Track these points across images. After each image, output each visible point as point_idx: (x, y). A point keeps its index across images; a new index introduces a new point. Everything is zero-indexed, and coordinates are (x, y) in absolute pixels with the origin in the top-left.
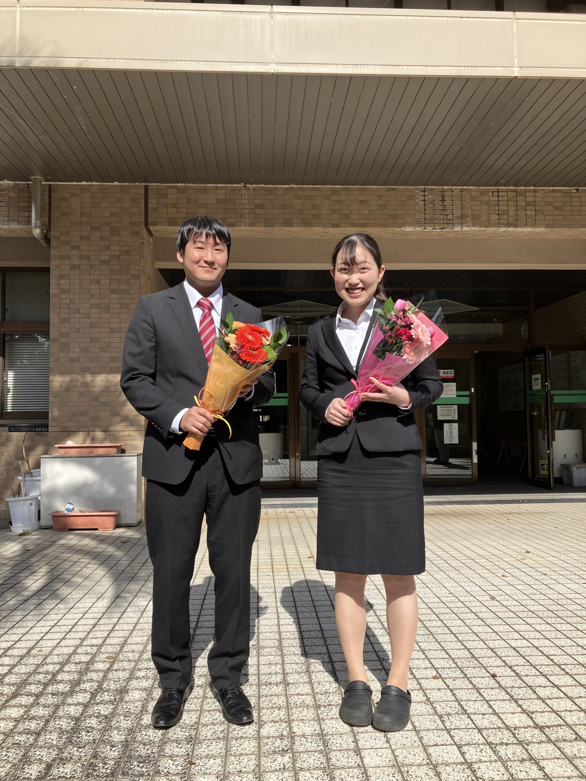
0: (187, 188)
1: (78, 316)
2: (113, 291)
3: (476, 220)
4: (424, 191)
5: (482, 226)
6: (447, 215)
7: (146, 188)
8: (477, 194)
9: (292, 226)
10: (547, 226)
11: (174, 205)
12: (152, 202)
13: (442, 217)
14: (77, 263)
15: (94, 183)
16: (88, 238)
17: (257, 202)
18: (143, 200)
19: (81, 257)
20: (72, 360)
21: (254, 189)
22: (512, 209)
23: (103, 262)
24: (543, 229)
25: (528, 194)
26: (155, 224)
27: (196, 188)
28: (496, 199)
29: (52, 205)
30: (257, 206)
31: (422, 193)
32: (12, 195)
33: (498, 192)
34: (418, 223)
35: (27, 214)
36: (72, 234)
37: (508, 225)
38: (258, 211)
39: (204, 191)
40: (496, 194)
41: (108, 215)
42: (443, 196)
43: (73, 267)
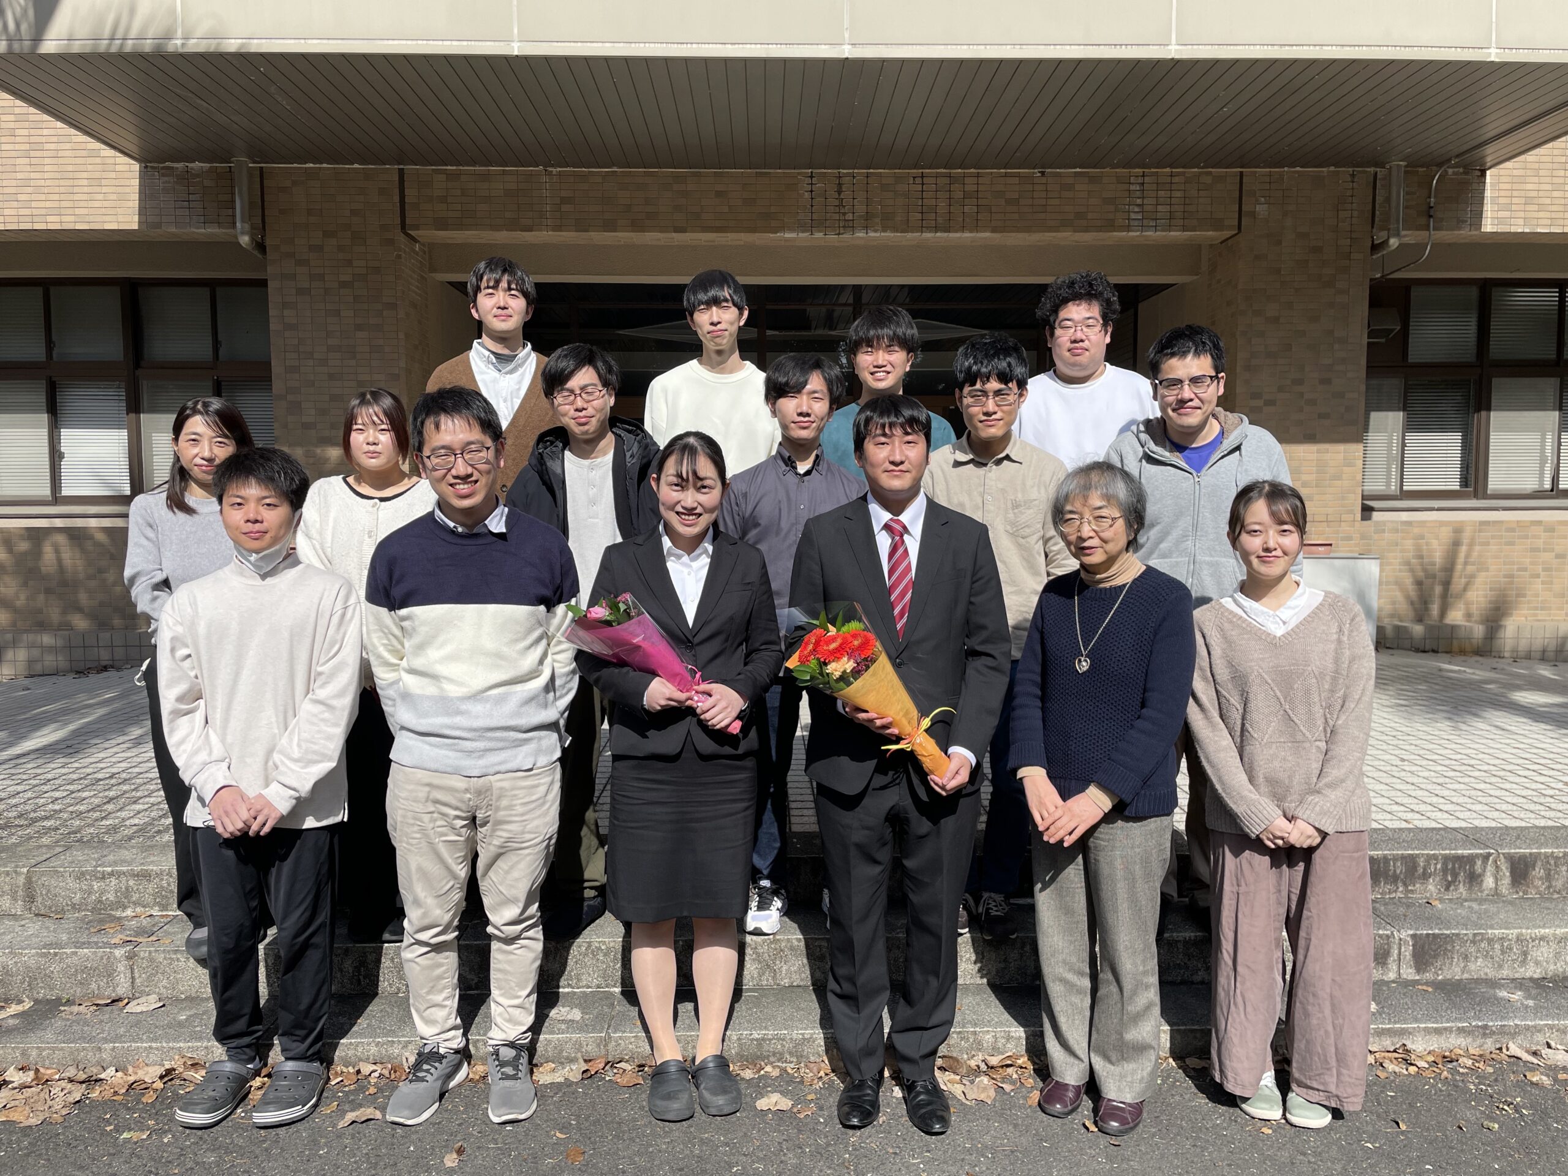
0: (460, 173)
1: (311, 362)
2: (359, 327)
3: (888, 223)
4: (812, 177)
5: (897, 231)
6: (844, 214)
7: (401, 171)
8: (891, 180)
9: (615, 231)
10: (993, 231)
11: (443, 199)
12: (411, 193)
13: (837, 216)
14: (306, 285)
15: (325, 165)
16: (320, 248)
17: (564, 194)
18: (397, 191)
19: (312, 277)
20: (306, 426)
21: (560, 174)
22: (942, 204)
23: (344, 285)
24: (987, 235)
25: (967, 181)
26: (417, 227)
27: (475, 174)
28: (919, 188)
29: (266, 198)
30: (564, 200)
31: (808, 180)
32: (207, 183)
33: (922, 177)
34: (802, 227)
35: (230, 212)
36: (297, 241)
37: (936, 229)
38: (565, 208)
39: (486, 177)
40: (919, 180)
41: (348, 213)
42: (840, 185)
43: (301, 292)
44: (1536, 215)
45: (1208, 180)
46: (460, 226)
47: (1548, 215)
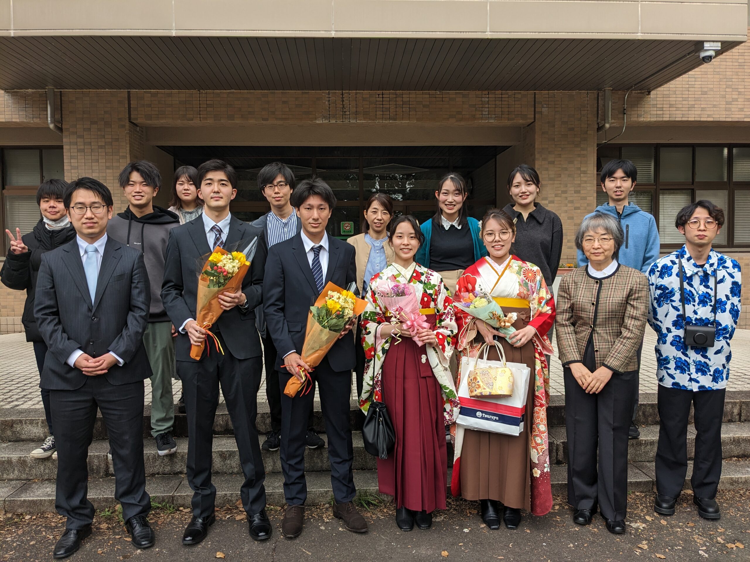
0: (158, 93)
3: (366, 115)
4: (329, 94)
5: (371, 120)
6: (345, 112)
8: (368, 96)
10: (418, 119)
11: (150, 106)
12: (133, 103)
13: (341, 113)
14: (82, 147)
15: (92, 90)
16: (89, 129)
17: (209, 103)
19: (85, 144)
21: (207, 93)
22: (393, 107)
23: (100, 147)
24: (414, 121)
25: (404, 96)
26: (137, 119)
27: (165, 93)
28: (381, 99)
29: (63, 105)
30: (209, 106)
31: (327, 96)
32: (35, 99)
33: (383, 94)
34: (325, 117)
35: (45, 113)
36: (78, 126)
37: (390, 119)
38: (208, 109)
39: (170, 95)
40: (381, 96)
41: (103, 113)
42: (343, 98)
43: (79, 151)
44: (674, 112)
45: (519, 96)
46: (157, 118)
47: (681, 112)
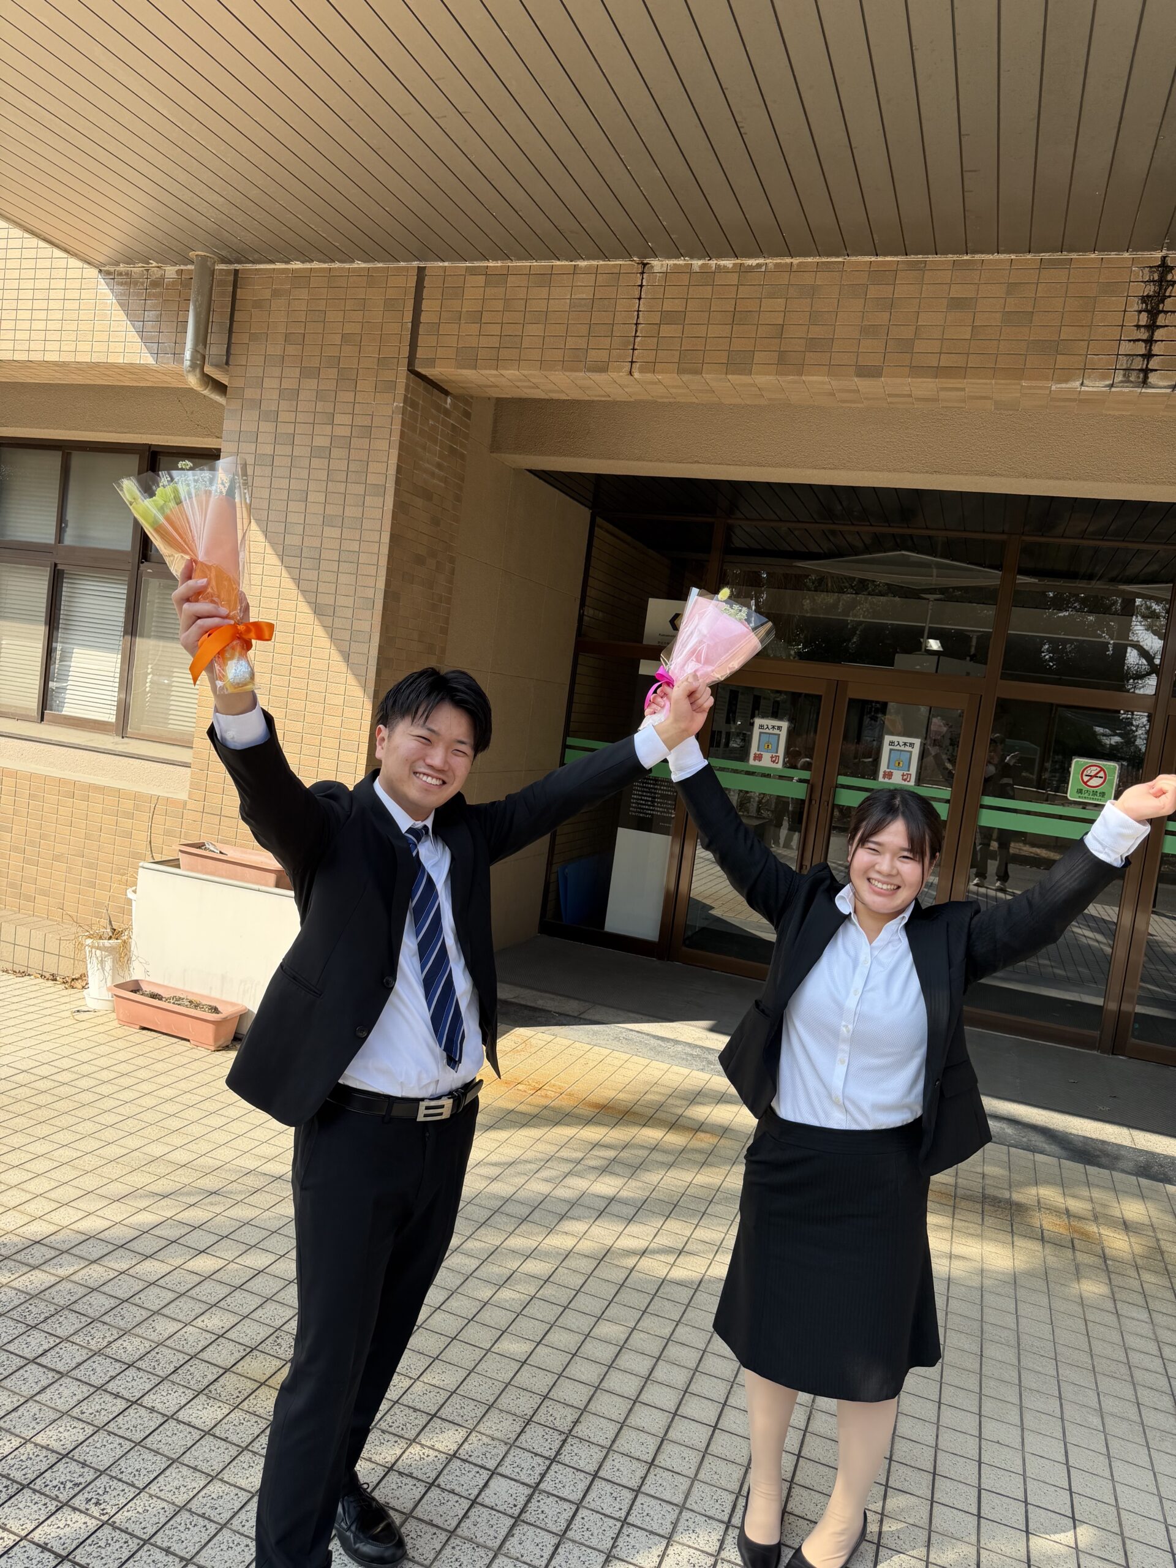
0: (506, 274)
2: (329, 521)
9: (748, 373)
11: (477, 317)
12: (430, 307)
14: (269, 450)
15: (317, 265)
16: (295, 394)
17: (668, 306)
18: (410, 305)
19: (277, 440)
26: (431, 362)
27: (529, 273)
29: (238, 317)
30: (668, 318)
34: (1123, 369)
36: (267, 383)
38: (666, 330)
39: (546, 278)
46: (497, 362)
